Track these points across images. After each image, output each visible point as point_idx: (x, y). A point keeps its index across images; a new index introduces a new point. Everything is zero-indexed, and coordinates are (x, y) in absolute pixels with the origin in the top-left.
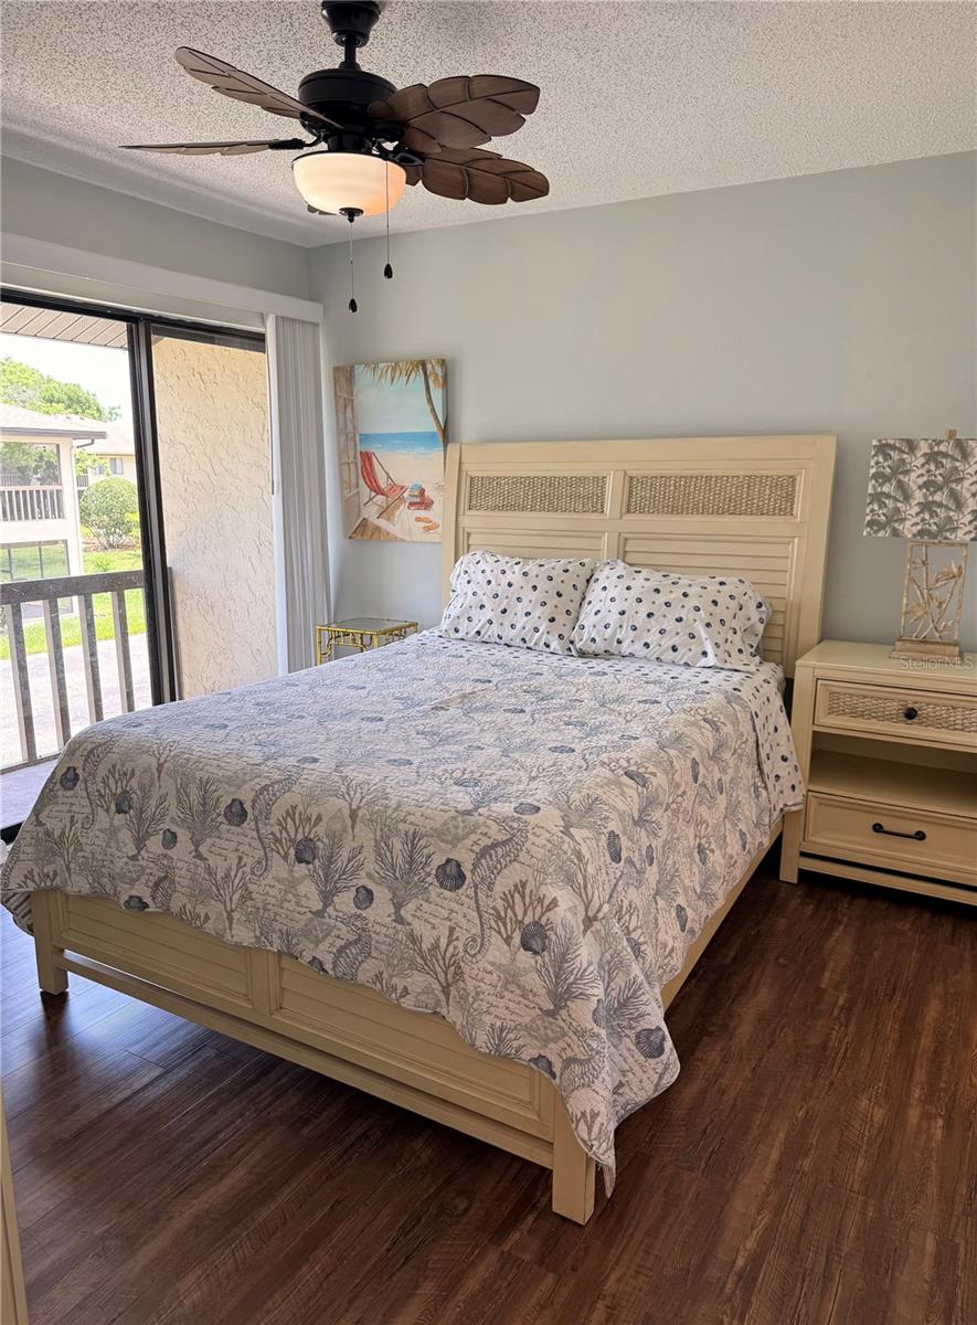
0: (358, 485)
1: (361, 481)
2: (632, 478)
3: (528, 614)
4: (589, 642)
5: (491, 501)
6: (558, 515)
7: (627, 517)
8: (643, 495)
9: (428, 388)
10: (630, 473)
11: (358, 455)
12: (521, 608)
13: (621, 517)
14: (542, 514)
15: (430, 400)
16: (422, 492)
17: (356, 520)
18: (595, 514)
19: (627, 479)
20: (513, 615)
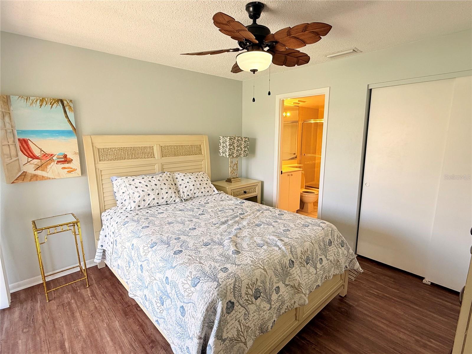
0: (17, 156)
1: (20, 153)
2: (161, 147)
3: (167, 193)
4: (187, 196)
5: (110, 157)
6: (139, 160)
7: (163, 158)
8: (165, 151)
9: (65, 112)
10: (161, 145)
11: (17, 141)
12: (164, 191)
13: (161, 159)
14: (132, 160)
15: (67, 117)
16: (65, 156)
17: (18, 173)
18: (152, 158)
19: (160, 147)
20: (161, 194)
